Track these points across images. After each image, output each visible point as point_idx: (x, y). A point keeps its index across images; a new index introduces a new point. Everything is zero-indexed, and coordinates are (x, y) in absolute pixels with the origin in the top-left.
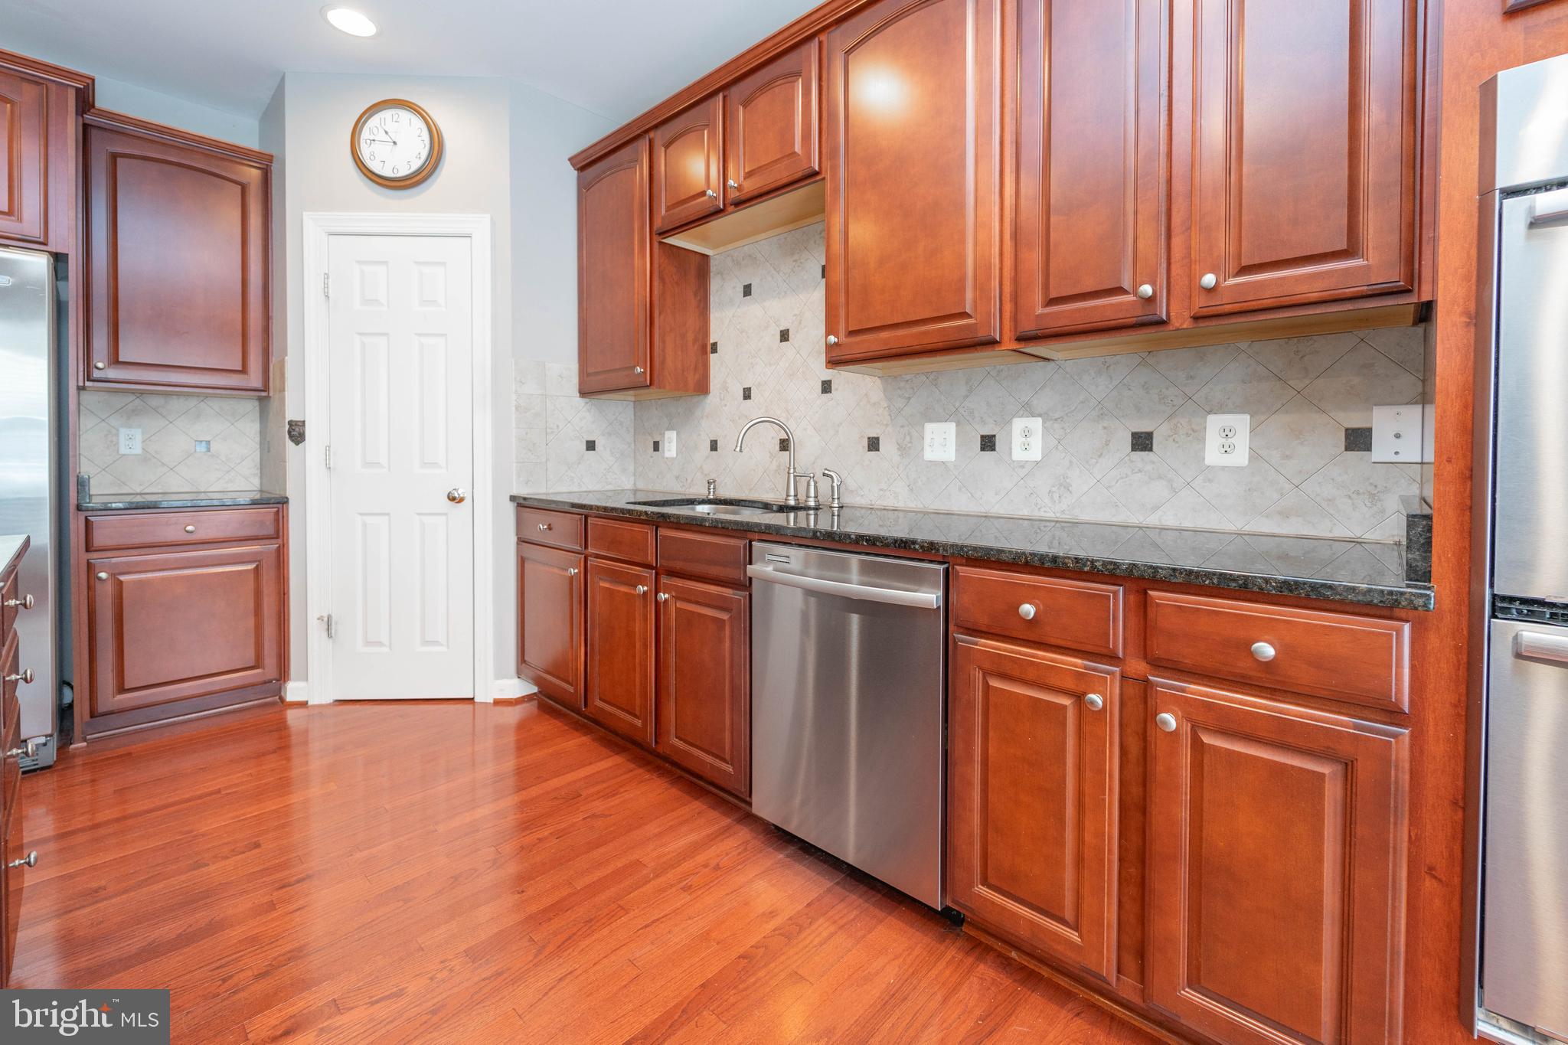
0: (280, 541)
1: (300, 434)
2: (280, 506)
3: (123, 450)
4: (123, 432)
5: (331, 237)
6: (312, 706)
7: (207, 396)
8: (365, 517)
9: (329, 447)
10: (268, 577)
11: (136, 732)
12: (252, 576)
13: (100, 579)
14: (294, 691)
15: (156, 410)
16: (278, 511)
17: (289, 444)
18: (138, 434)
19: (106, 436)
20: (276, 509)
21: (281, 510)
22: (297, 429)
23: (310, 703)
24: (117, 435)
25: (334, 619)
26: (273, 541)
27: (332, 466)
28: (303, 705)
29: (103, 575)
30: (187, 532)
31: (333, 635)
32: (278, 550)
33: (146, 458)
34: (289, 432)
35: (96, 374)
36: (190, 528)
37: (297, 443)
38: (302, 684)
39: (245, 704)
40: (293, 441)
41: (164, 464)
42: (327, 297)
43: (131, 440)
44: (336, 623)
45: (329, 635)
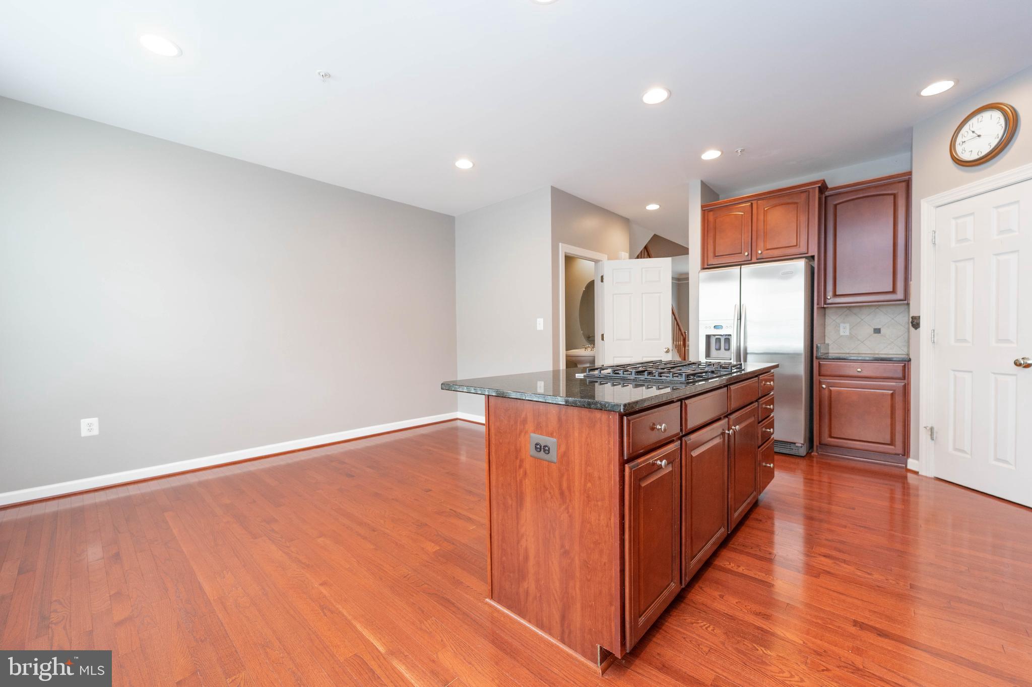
0: (906, 381)
1: (917, 323)
2: (906, 363)
3: (842, 333)
4: (842, 325)
5: (937, 209)
6: (920, 475)
7: (880, 306)
8: (956, 373)
9: (934, 330)
10: (899, 399)
11: (836, 457)
12: (889, 397)
13: (823, 387)
14: (912, 464)
15: (855, 314)
16: (905, 366)
17: (912, 329)
18: (848, 326)
19: (835, 327)
20: (903, 364)
21: (907, 365)
22: (915, 321)
23: (920, 473)
24: (839, 327)
25: (935, 430)
26: (903, 381)
27: (935, 341)
28: (916, 473)
29: (824, 386)
30: (858, 371)
31: (934, 438)
32: (905, 386)
33: (851, 337)
34: (912, 323)
35: (829, 301)
36: (859, 370)
37: (916, 329)
38: (915, 462)
39: (887, 463)
40: (914, 327)
41: (859, 340)
42: (934, 244)
43: (845, 330)
44: (937, 433)
45: (932, 439)
